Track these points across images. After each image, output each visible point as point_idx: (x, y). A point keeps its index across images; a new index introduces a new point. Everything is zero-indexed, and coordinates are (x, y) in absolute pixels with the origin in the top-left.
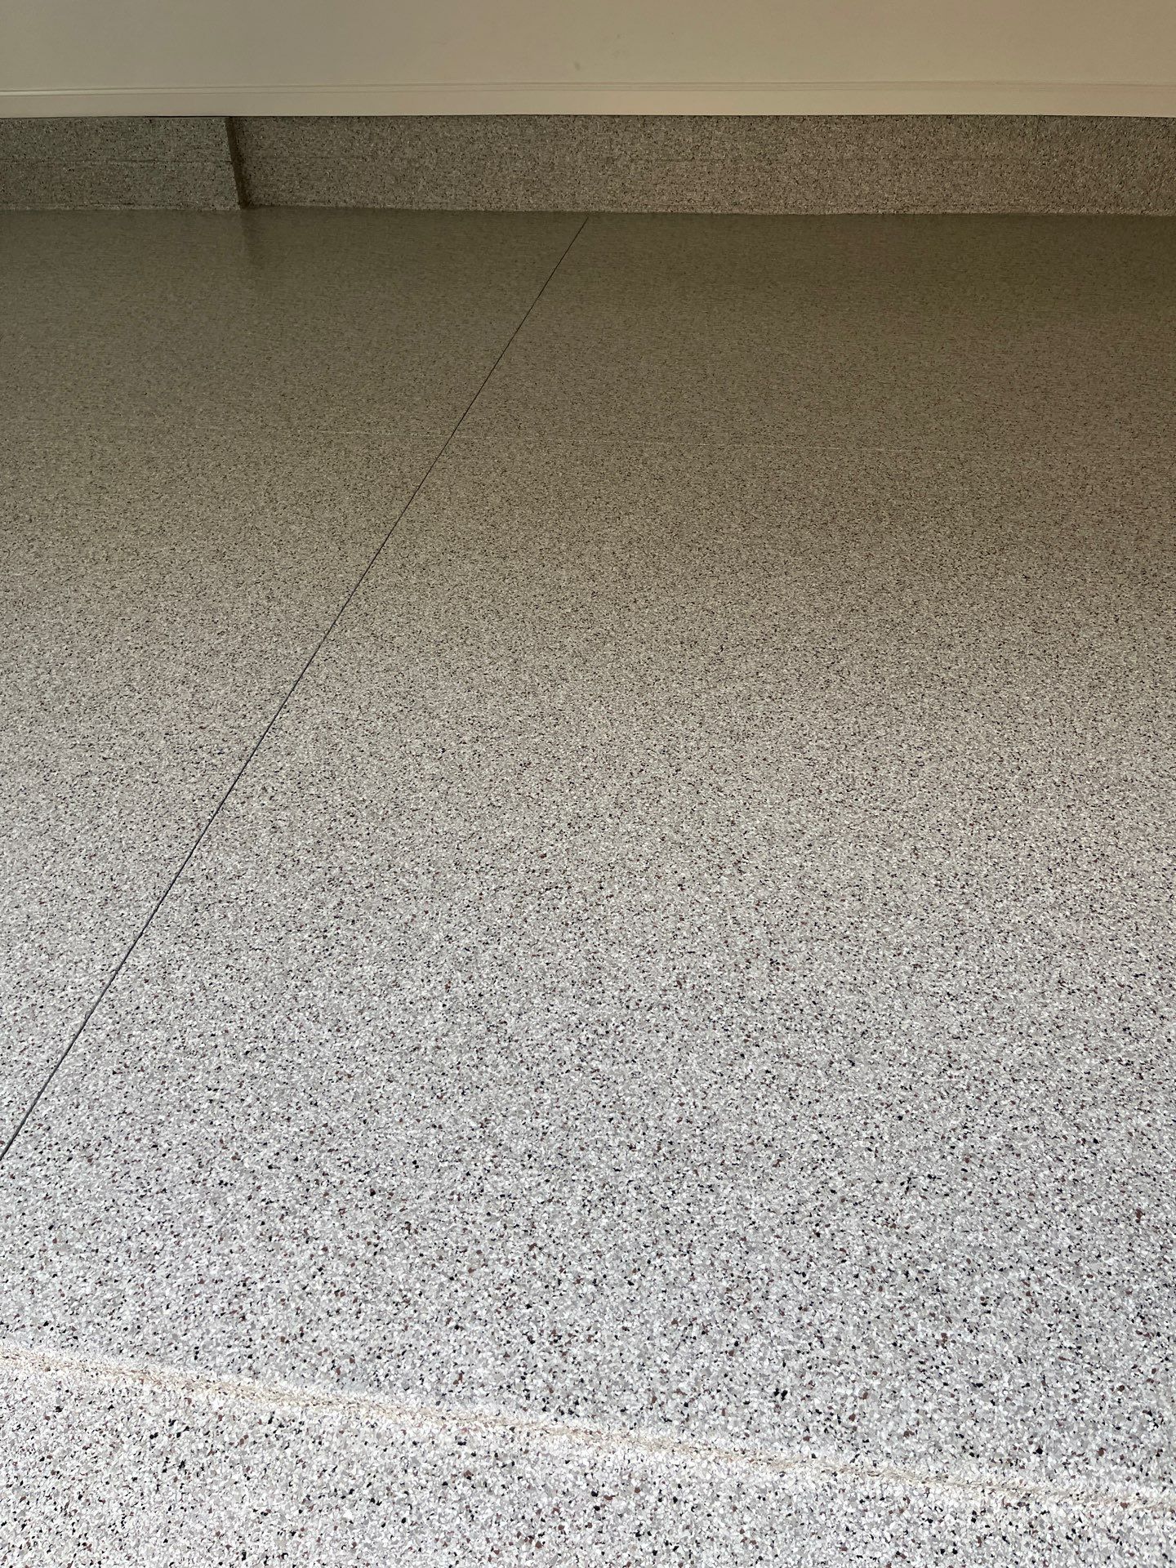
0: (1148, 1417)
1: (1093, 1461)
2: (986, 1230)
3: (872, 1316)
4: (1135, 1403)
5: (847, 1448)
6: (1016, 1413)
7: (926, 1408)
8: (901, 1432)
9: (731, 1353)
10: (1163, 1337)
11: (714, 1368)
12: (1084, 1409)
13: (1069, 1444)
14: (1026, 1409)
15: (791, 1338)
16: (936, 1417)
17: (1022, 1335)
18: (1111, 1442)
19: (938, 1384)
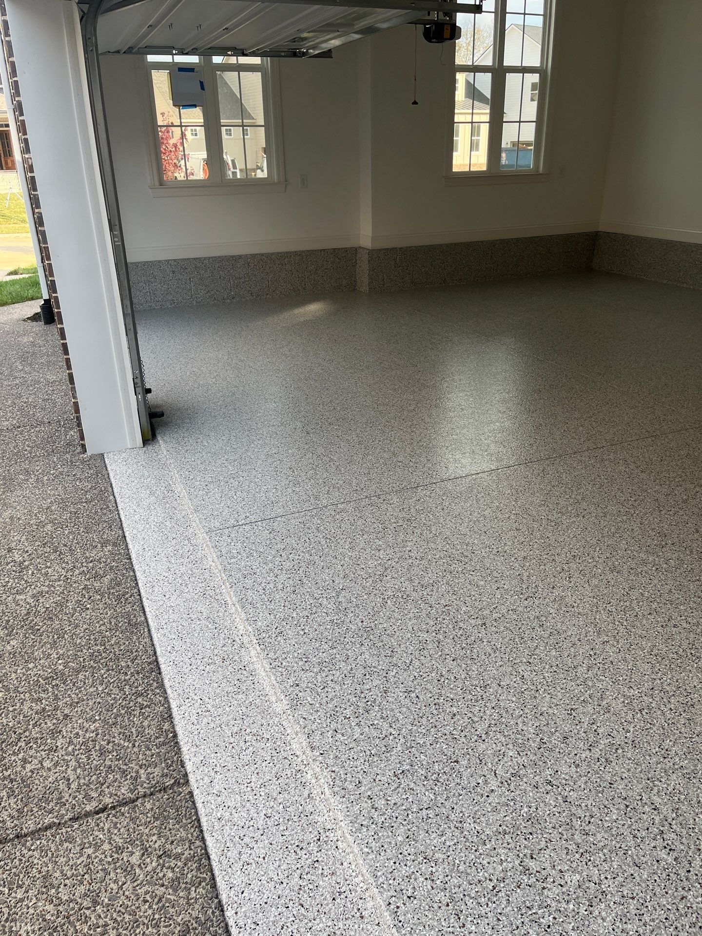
0: (357, 783)
1: (328, 770)
2: (406, 717)
3: (342, 698)
4: (361, 778)
5: (290, 706)
6: (333, 744)
7: (317, 720)
8: (304, 717)
9: (303, 670)
10: (399, 781)
11: (295, 668)
12: (348, 763)
13: (330, 762)
14: (336, 746)
15: (319, 681)
16: (316, 724)
17: (366, 738)
18: (339, 774)
19: (329, 720)
